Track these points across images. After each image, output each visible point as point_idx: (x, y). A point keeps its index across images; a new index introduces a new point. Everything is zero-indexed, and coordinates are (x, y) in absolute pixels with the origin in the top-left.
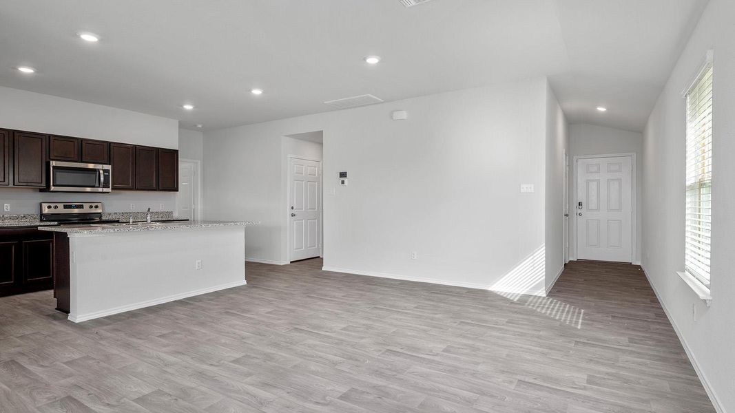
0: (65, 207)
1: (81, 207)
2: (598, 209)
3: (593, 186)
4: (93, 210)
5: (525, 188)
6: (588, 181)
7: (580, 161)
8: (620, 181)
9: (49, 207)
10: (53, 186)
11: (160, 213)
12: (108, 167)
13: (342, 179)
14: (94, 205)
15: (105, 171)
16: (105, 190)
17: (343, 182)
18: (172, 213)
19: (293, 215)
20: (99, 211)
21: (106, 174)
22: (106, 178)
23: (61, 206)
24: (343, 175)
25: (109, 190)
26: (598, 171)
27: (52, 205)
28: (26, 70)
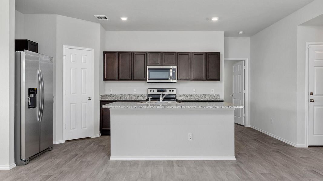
0: (158, 91)
1: (166, 91)
4: (172, 93)
9: (151, 91)
10: (148, 79)
11: (211, 95)
12: (175, 67)
14: (171, 90)
15: (174, 69)
18: (219, 95)
19: (312, 101)
20: (174, 93)
21: (174, 71)
22: (173, 73)
23: (156, 90)
25: (175, 81)
27: (152, 90)
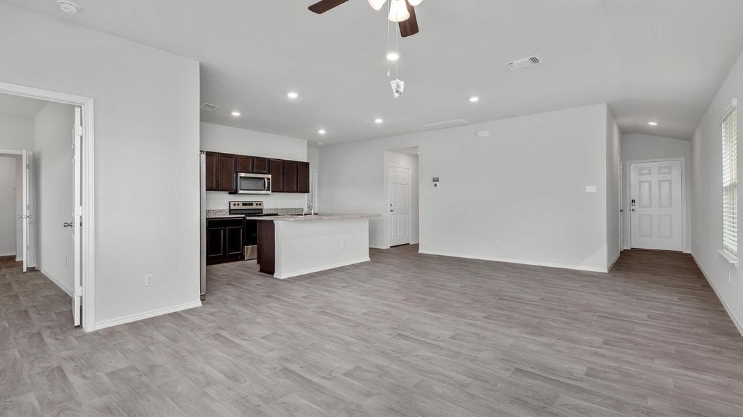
0: (244, 204)
1: (252, 204)
2: (650, 206)
3: (646, 186)
5: (590, 189)
6: (640, 182)
7: (632, 165)
8: (670, 182)
9: (235, 205)
10: (239, 190)
12: (270, 176)
13: (435, 183)
14: (259, 203)
15: (268, 179)
16: (267, 192)
17: (436, 185)
19: (391, 211)
20: (261, 207)
21: (268, 181)
22: (268, 184)
23: (241, 204)
24: (436, 180)
25: (270, 192)
26: (650, 174)
27: (237, 203)
28: (236, 114)
